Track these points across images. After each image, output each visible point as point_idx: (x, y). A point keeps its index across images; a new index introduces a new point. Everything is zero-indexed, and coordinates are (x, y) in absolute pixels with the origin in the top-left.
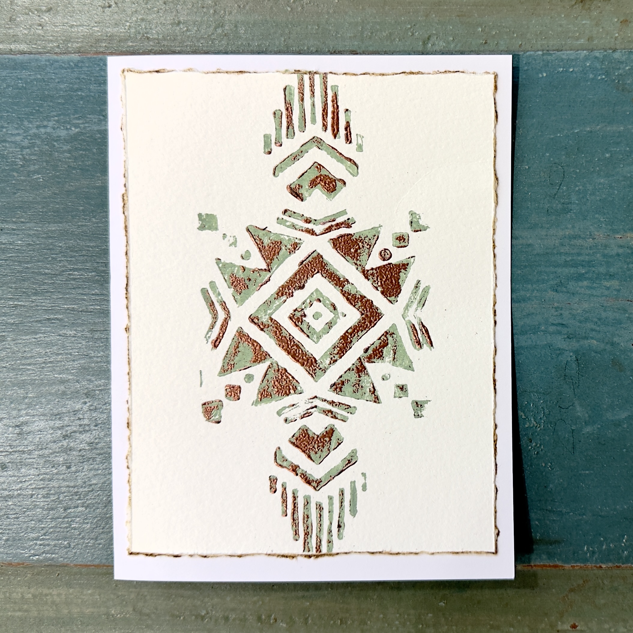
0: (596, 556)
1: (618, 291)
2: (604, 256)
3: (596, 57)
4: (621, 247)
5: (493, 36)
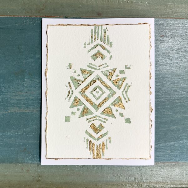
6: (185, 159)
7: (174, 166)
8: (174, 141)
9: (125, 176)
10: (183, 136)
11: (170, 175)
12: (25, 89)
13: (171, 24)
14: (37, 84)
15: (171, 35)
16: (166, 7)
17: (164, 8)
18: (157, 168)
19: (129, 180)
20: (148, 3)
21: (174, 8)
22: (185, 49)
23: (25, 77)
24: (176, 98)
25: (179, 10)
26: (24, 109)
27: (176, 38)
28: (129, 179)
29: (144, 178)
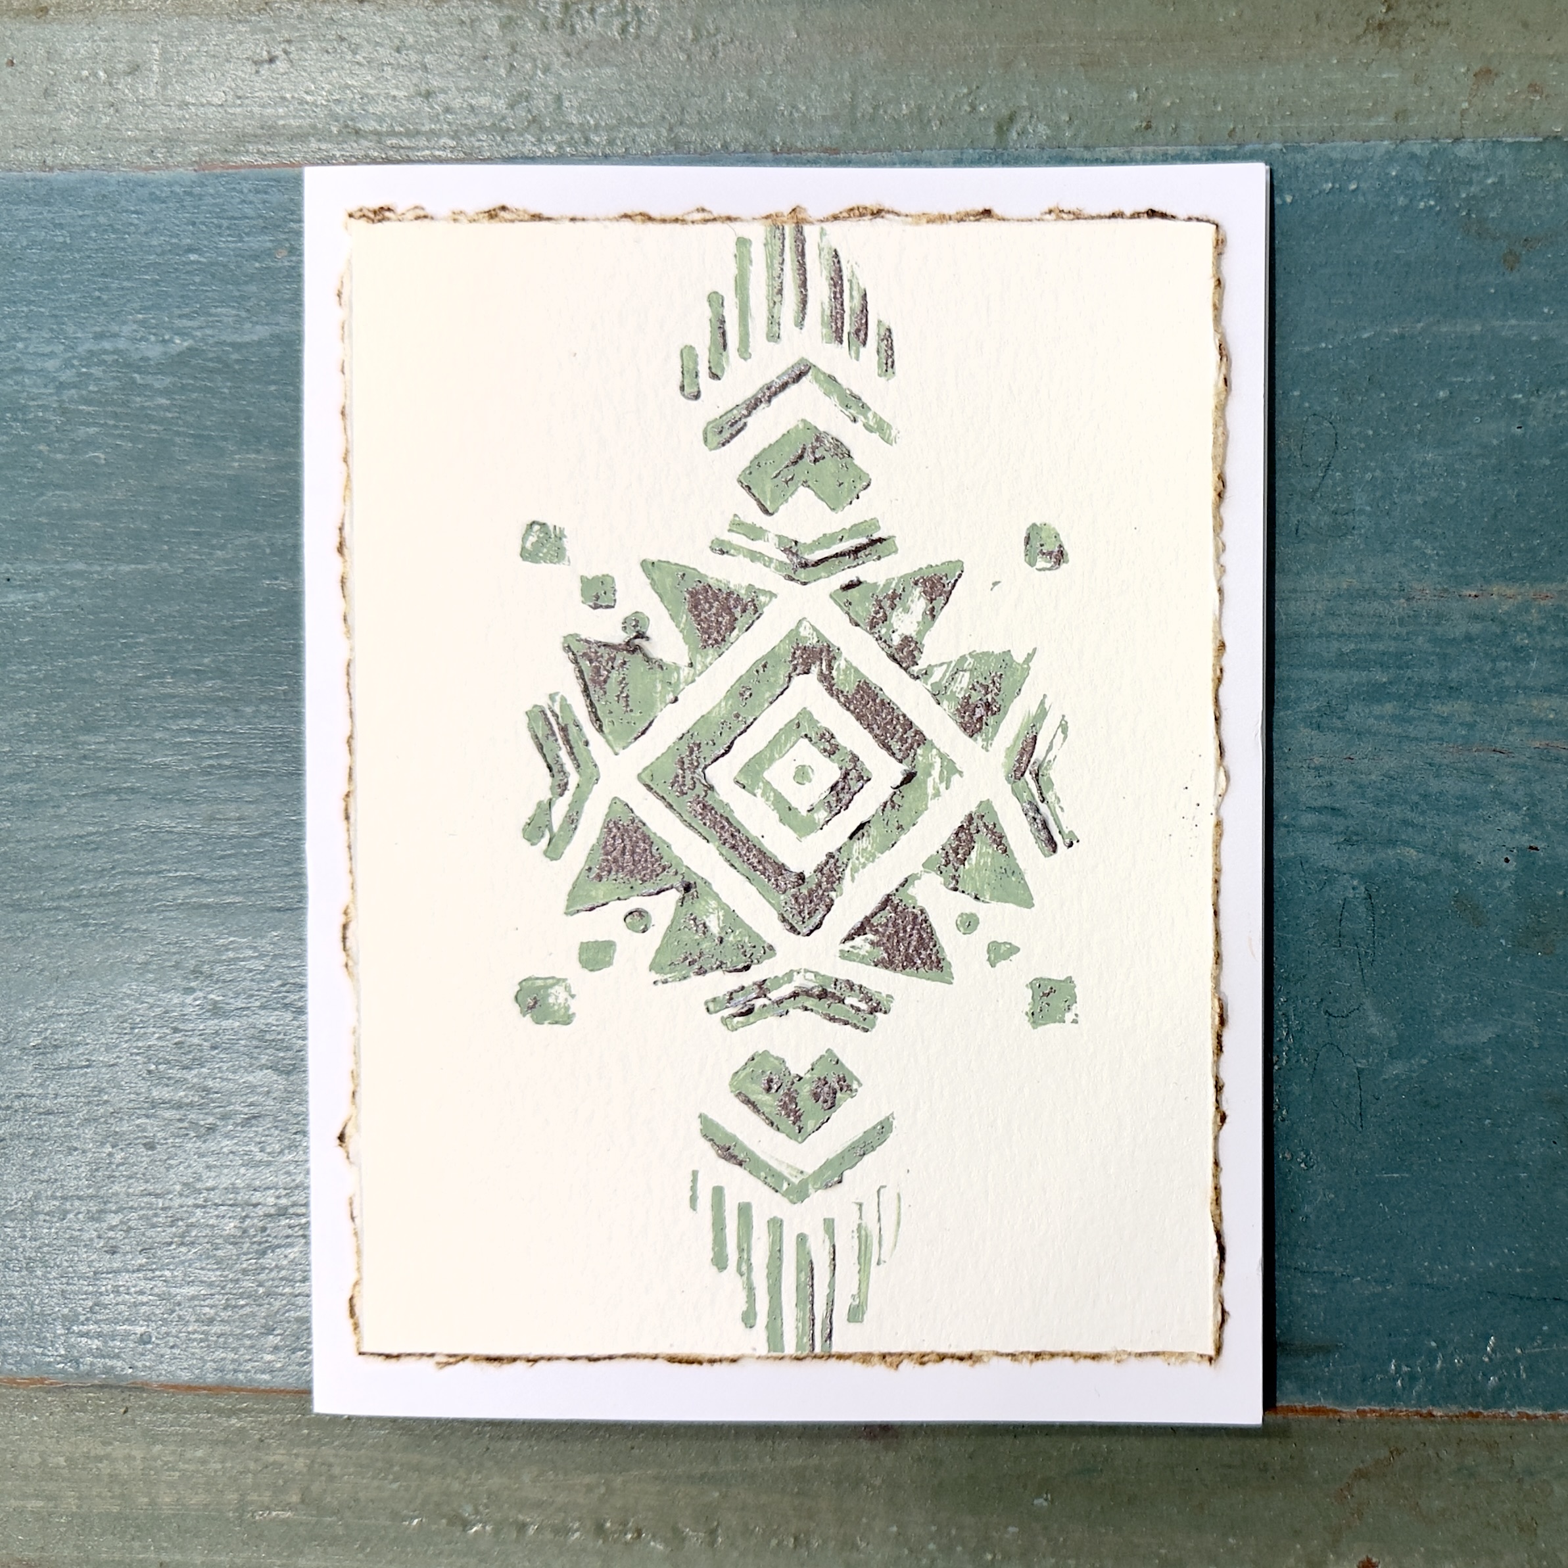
0: (1418, 1387)
1: (1471, 726)
2: (1435, 640)
3: (1413, 156)
4: (1476, 617)
5: (1167, 111)
6: (154, 198)
7: (242, 139)
8: (237, 346)
9: (654, 42)
10: (166, 392)
11: (272, 60)
12: (1511, 779)
13: (272, 1340)
14: (1413, 825)
15: (273, 1248)
16: (316, 1488)
17: (332, 1478)
18: (380, 119)
19: (622, 12)
20: (466, 1524)
21: (249, 1479)
22: (153, 1128)
23: (1517, 887)
24: (223, 709)
25: (203, 1462)
26: (1525, 608)
27: (230, 1227)
28: (617, 23)
29: (492, 28)
